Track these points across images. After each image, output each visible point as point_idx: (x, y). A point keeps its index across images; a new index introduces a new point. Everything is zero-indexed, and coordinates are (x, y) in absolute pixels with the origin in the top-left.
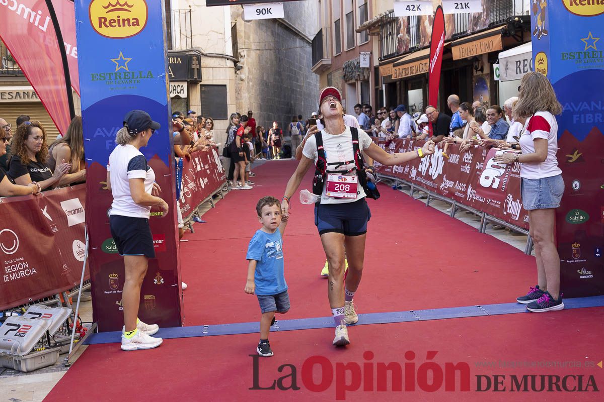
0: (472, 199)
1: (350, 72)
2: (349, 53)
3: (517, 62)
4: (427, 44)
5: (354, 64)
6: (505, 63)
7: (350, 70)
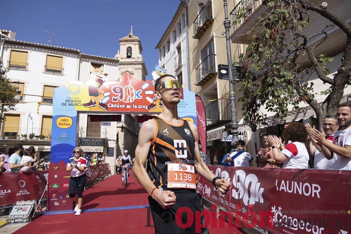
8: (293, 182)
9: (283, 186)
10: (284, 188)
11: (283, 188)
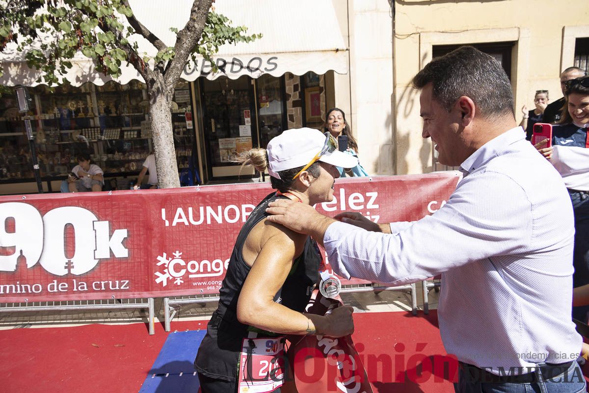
8: (202, 209)
9: (180, 217)
10: (184, 220)
11: (180, 221)
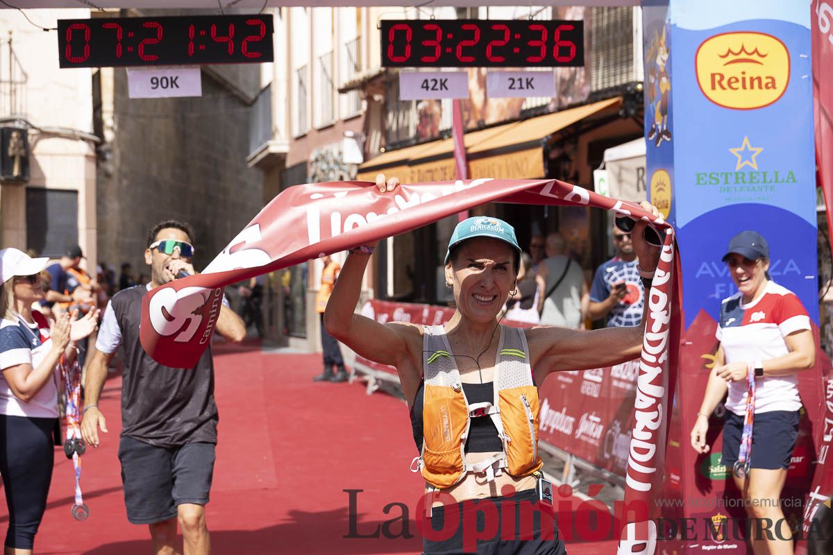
0: (549, 428)
1: (323, 171)
2: (323, 134)
3: (638, 169)
4: (472, 124)
5: (332, 153)
6: (616, 169)
7: (325, 166)
